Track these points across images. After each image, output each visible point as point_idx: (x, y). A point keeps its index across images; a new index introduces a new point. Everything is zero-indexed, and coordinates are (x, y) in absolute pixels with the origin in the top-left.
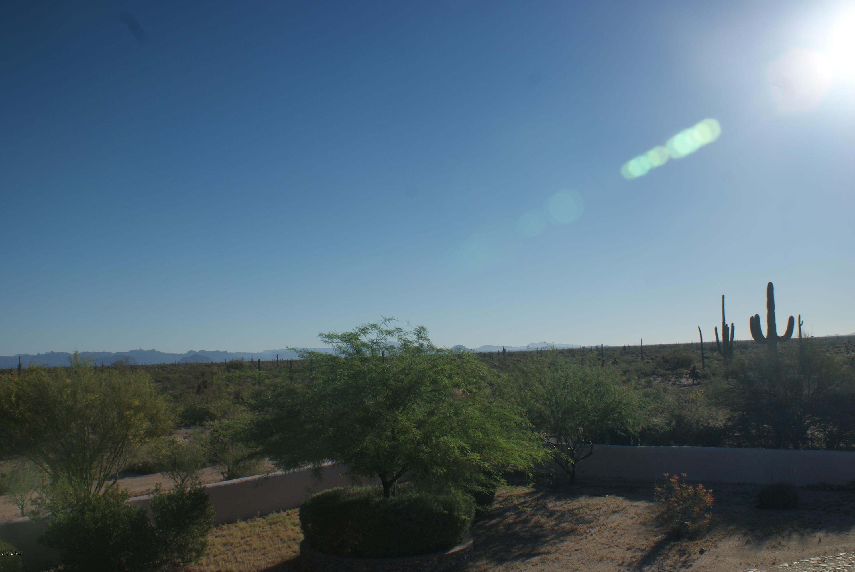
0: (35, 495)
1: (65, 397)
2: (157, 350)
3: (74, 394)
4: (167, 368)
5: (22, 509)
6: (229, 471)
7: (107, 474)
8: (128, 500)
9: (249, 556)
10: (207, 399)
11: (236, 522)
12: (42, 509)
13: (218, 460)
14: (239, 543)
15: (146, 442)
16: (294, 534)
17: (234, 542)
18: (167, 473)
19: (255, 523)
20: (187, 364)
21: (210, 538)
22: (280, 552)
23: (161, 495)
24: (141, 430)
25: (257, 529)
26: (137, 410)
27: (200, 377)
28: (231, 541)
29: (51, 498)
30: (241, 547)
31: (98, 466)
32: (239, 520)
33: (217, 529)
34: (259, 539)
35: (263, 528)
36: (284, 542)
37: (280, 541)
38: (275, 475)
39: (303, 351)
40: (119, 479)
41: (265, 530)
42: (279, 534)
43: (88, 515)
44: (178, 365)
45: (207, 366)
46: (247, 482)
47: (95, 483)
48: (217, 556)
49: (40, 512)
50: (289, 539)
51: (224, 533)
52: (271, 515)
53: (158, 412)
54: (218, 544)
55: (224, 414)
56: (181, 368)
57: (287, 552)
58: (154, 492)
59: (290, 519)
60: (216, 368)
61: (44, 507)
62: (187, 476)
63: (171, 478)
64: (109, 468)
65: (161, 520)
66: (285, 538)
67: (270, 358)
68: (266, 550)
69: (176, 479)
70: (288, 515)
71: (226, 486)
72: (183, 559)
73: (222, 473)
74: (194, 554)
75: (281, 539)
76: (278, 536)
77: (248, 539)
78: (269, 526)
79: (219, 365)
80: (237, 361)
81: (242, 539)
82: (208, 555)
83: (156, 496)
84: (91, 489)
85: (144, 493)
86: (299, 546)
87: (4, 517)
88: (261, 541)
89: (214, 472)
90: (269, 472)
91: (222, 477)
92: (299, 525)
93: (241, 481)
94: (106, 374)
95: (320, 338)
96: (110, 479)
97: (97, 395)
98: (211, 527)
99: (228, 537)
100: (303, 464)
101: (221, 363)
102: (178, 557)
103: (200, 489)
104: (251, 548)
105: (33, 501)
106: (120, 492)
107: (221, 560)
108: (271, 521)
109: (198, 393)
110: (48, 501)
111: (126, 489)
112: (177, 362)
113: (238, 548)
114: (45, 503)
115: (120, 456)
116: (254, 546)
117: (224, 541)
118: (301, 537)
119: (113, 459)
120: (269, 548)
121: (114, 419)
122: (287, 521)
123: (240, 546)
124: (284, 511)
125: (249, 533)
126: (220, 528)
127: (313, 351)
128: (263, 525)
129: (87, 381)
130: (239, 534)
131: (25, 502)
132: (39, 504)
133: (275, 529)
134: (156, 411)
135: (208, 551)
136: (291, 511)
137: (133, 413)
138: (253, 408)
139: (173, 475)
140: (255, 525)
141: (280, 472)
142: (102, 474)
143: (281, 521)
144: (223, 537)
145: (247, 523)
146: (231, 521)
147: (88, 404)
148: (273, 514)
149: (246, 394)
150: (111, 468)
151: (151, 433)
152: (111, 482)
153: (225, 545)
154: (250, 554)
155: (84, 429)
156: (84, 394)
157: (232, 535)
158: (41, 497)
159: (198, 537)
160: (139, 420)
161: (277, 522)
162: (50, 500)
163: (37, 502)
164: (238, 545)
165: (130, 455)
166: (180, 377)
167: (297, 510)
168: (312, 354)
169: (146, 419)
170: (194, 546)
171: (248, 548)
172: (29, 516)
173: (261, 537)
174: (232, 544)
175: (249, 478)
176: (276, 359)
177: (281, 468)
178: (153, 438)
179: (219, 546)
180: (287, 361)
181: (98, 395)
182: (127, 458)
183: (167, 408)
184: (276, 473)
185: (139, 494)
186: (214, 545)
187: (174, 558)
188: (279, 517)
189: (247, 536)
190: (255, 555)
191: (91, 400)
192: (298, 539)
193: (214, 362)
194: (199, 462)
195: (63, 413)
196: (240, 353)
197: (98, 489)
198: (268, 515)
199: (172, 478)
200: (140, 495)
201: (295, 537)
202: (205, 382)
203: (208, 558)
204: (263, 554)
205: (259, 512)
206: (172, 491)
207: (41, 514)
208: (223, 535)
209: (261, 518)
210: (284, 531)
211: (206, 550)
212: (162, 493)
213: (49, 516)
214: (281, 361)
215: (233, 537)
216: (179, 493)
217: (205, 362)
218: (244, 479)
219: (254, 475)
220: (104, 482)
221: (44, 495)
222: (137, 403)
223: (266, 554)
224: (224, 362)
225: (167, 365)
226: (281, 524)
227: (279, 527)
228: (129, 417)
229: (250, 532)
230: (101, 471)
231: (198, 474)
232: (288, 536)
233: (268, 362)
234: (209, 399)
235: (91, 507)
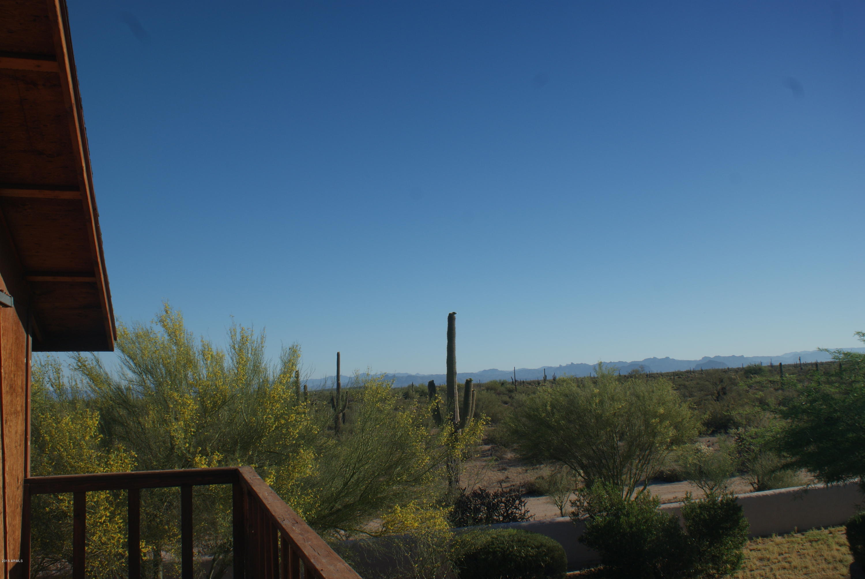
0: (573, 497)
1: (594, 406)
2: (671, 358)
3: (602, 402)
4: (682, 375)
5: (561, 509)
6: (758, 481)
7: (637, 481)
8: (659, 507)
9: (789, 574)
10: (728, 406)
11: (771, 536)
12: (581, 511)
13: (745, 470)
14: (777, 559)
15: (672, 450)
16: (841, 555)
17: (771, 557)
18: (695, 481)
19: (793, 539)
20: (702, 370)
21: (745, 552)
22: (825, 574)
23: (692, 503)
24: (667, 438)
25: (796, 546)
26: (663, 418)
27: (718, 383)
28: (768, 556)
29: (588, 501)
30: (780, 564)
31: (627, 472)
32: (774, 535)
33: (751, 542)
34: (799, 557)
35: (803, 545)
36: (829, 563)
37: (823, 561)
38: (815, 487)
39: (837, 352)
40: (649, 485)
41: (805, 547)
42: (822, 553)
43: (623, 519)
44: (694, 372)
45: (724, 372)
46: (781, 494)
47: (626, 489)
48: (753, 570)
49: (579, 514)
50: (834, 559)
51: (760, 547)
52: (810, 532)
53: (683, 420)
54: (753, 558)
55: (749, 422)
56: (696, 374)
57: (833, 575)
58: (685, 500)
59: (833, 537)
60: (733, 374)
61: (582, 509)
62: (715, 485)
63: (698, 487)
64: (638, 475)
65: (693, 529)
66: (830, 559)
67: (791, 362)
68: (808, 570)
69: (704, 488)
70: (831, 533)
71: (758, 497)
72: (718, 570)
73: (751, 484)
74: (729, 566)
75: (825, 559)
76: (821, 556)
77: (787, 555)
78: (809, 544)
79: (736, 371)
80: (755, 365)
81: (779, 555)
82: (743, 568)
83: (687, 504)
84: (622, 495)
85: (672, 501)
86: (849, 568)
87: (545, 516)
88: (801, 559)
89: (743, 483)
90: (808, 485)
91: (751, 488)
92: (845, 545)
93: (774, 493)
94: (629, 383)
95: (857, 337)
96: (641, 484)
97: (623, 403)
98: (745, 540)
99: (764, 552)
100: (848, 477)
101: (738, 368)
102: (713, 568)
103: (732, 499)
104: (791, 566)
105: (572, 503)
106: (651, 499)
107: (758, 575)
108: (811, 538)
109: (717, 400)
110: (585, 504)
111: (657, 496)
112: (692, 369)
113: (776, 565)
114: (583, 506)
115: (648, 463)
116: (794, 564)
117: (760, 555)
118: (850, 559)
119: (642, 466)
120: (811, 568)
121: (640, 427)
122: (831, 540)
123: (778, 562)
124: (826, 528)
125: (786, 549)
126: (754, 541)
127: (849, 351)
128: (802, 542)
129: (612, 390)
130: (776, 549)
131: (563, 504)
132: (578, 506)
133: (817, 547)
134: (681, 419)
135: (744, 565)
136: (833, 529)
137: (658, 421)
138: (785, 416)
139: (701, 484)
140: (793, 541)
141: (821, 485)
142: (632, 480)
143: (823, 539)
144: (757, 551)
145: (784, 538)
146: (766, 535)
147: (615, 413)
148: (813, 530)
149: (771, 401)
150: (641, 475)
151: (676, 441)
152: (641, 488)
153: (761, 559)
154: (790, 572)
155: (613, 436)
156: (611, 403)
157: (768, 550)
158: (580, 500)
159: (733, 549)
160: (665, 428)
161: (819, 540)
162: (587, 503)
163: (576, 504)
164: (776, 561)
165: (658, 462)
166: (698, 384)
167: (844, 528)
168: (849, 355)
169: (672, 427)
170: (729, 558)
171: (787, 565)
172: (570, 517)
173: (801, 555)
174: (768, 560)
175: (783, 490)
176: (798, 362)
177: (822, 481)
178: (679, 446)
179: (755, 560)
180: (812, 364)
181: (625, 404)
182: (655, 465)
183: (692, 415)
184: (816, 486)
185: (666, 502)
186: (749, 559)
187: (709, 568)
188: (820, 535)
189: (786, 553)
190: (796, 573)
191: (618, 409)
192: (846, 561)
193: (730, 367)
194: (727, 471)
195: (593, 421)
196: (758, 357)
197: (629, 494)
198: (807, 531)
199: (700, 487)
200: (668, 503)
201: (842, 558)
202: (723, 389)
203: (744, 572)
204: (805, 574)
205: (796, 528)
206: (703, 500)
207: (580, 516)
208: (758, 549)
209: (799, 534)
210: (827, 551)
211: (742, 563)
212: (693, 501)
213: (587, 517)
214: (804, 364)
215: (769, 552)
216: (711, 502)
217: (721, 368)
218: (777, 491)
219: (787, 487)
220: (634, 488)
221: (582, 498)
222: (662, 411)
223: (808, 574)
224: (741, 367)
225: (682, 372)
226: (823, 542)
227: (821, 546)
228: (655, 425)
229: (788, 548)
230: (630, 478)
231: (726, 483)
232: (834, 557)
233: (789, 365)
234: (731, 406)
235: (625, 512)
